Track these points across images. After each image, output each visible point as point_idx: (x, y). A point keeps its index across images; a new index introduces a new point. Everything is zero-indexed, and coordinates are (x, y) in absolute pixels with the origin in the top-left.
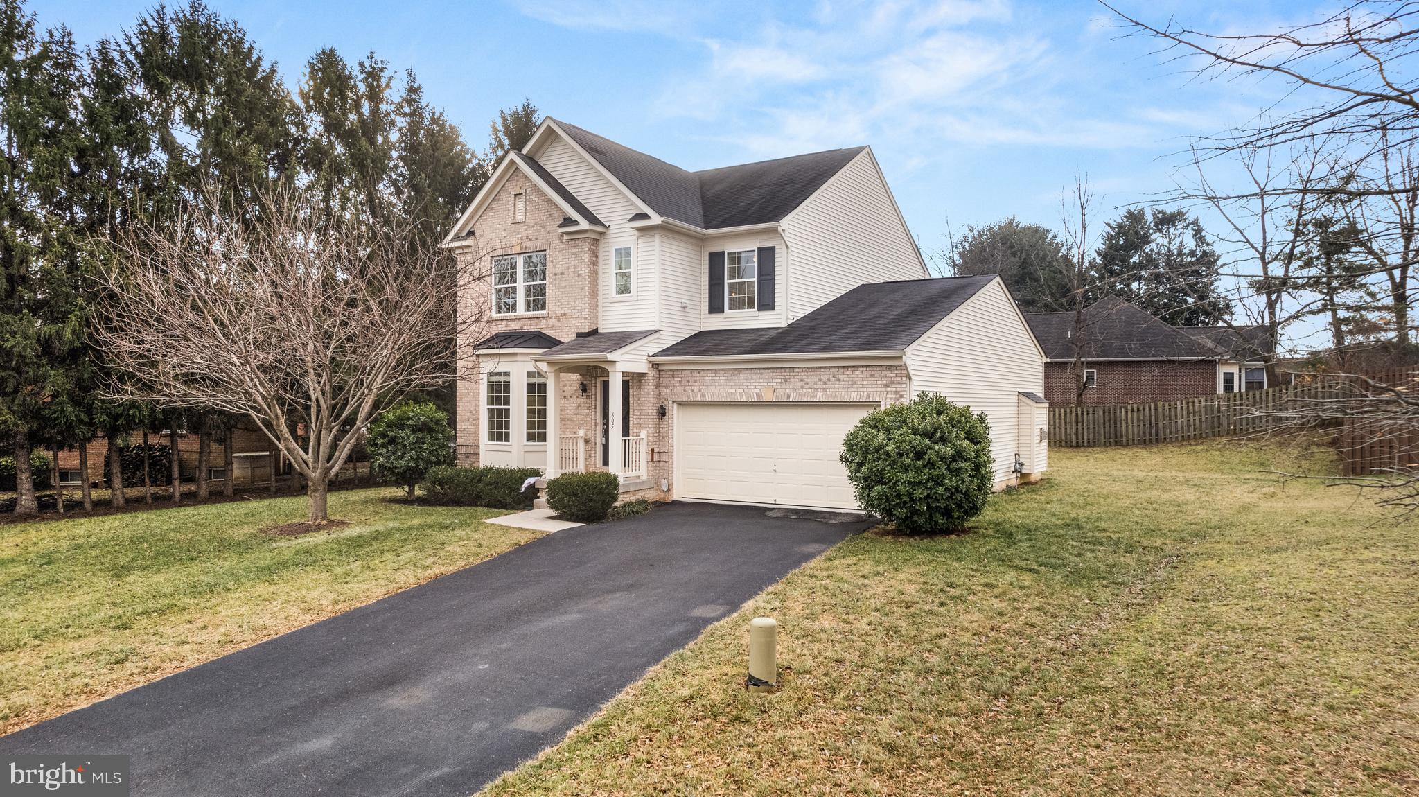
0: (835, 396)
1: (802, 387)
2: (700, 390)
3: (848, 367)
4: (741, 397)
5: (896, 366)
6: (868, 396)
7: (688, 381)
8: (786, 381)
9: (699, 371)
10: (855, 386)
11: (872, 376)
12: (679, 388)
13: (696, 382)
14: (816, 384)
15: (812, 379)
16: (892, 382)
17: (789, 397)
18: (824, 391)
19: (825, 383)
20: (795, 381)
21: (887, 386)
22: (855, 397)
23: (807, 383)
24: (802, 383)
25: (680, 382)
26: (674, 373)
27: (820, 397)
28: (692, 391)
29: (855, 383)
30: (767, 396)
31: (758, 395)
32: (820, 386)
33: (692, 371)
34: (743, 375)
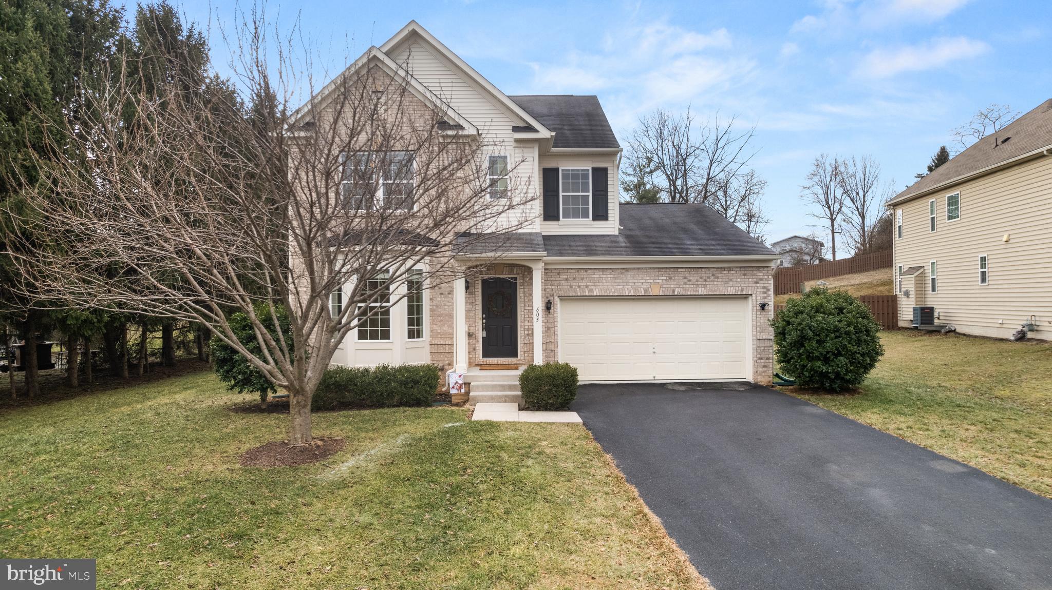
0: (715, 291)
1: (685, 283)
2: (587, 287)
3: (725, 268)
4: (629, 292)
5: (764, 267)
6: (742, 290)
7: (575, 279)
8: (670, 278)
9: (586, 270)
10: (731, 283)
11: (745, 275)
12: (565, 285)
13: (582, 279)
14: (697, 281)
15: (694, 277)
16: (761, 280)
17: (674, 291)
18: (705, 286)
19: (705, 280)
20: (679, 278)
21: (757, 283)
22: (731, 291)
23: (690, 281)
24: (685, 280)
25: (567, 279)
26: (559, 272)
27: (701, 291)
28: (579, 287)
29: (731, 280)
30: (656, 291)
31: (645, 290)
32: (701, 283)
33: (579, 270)
34: (629, 274)
